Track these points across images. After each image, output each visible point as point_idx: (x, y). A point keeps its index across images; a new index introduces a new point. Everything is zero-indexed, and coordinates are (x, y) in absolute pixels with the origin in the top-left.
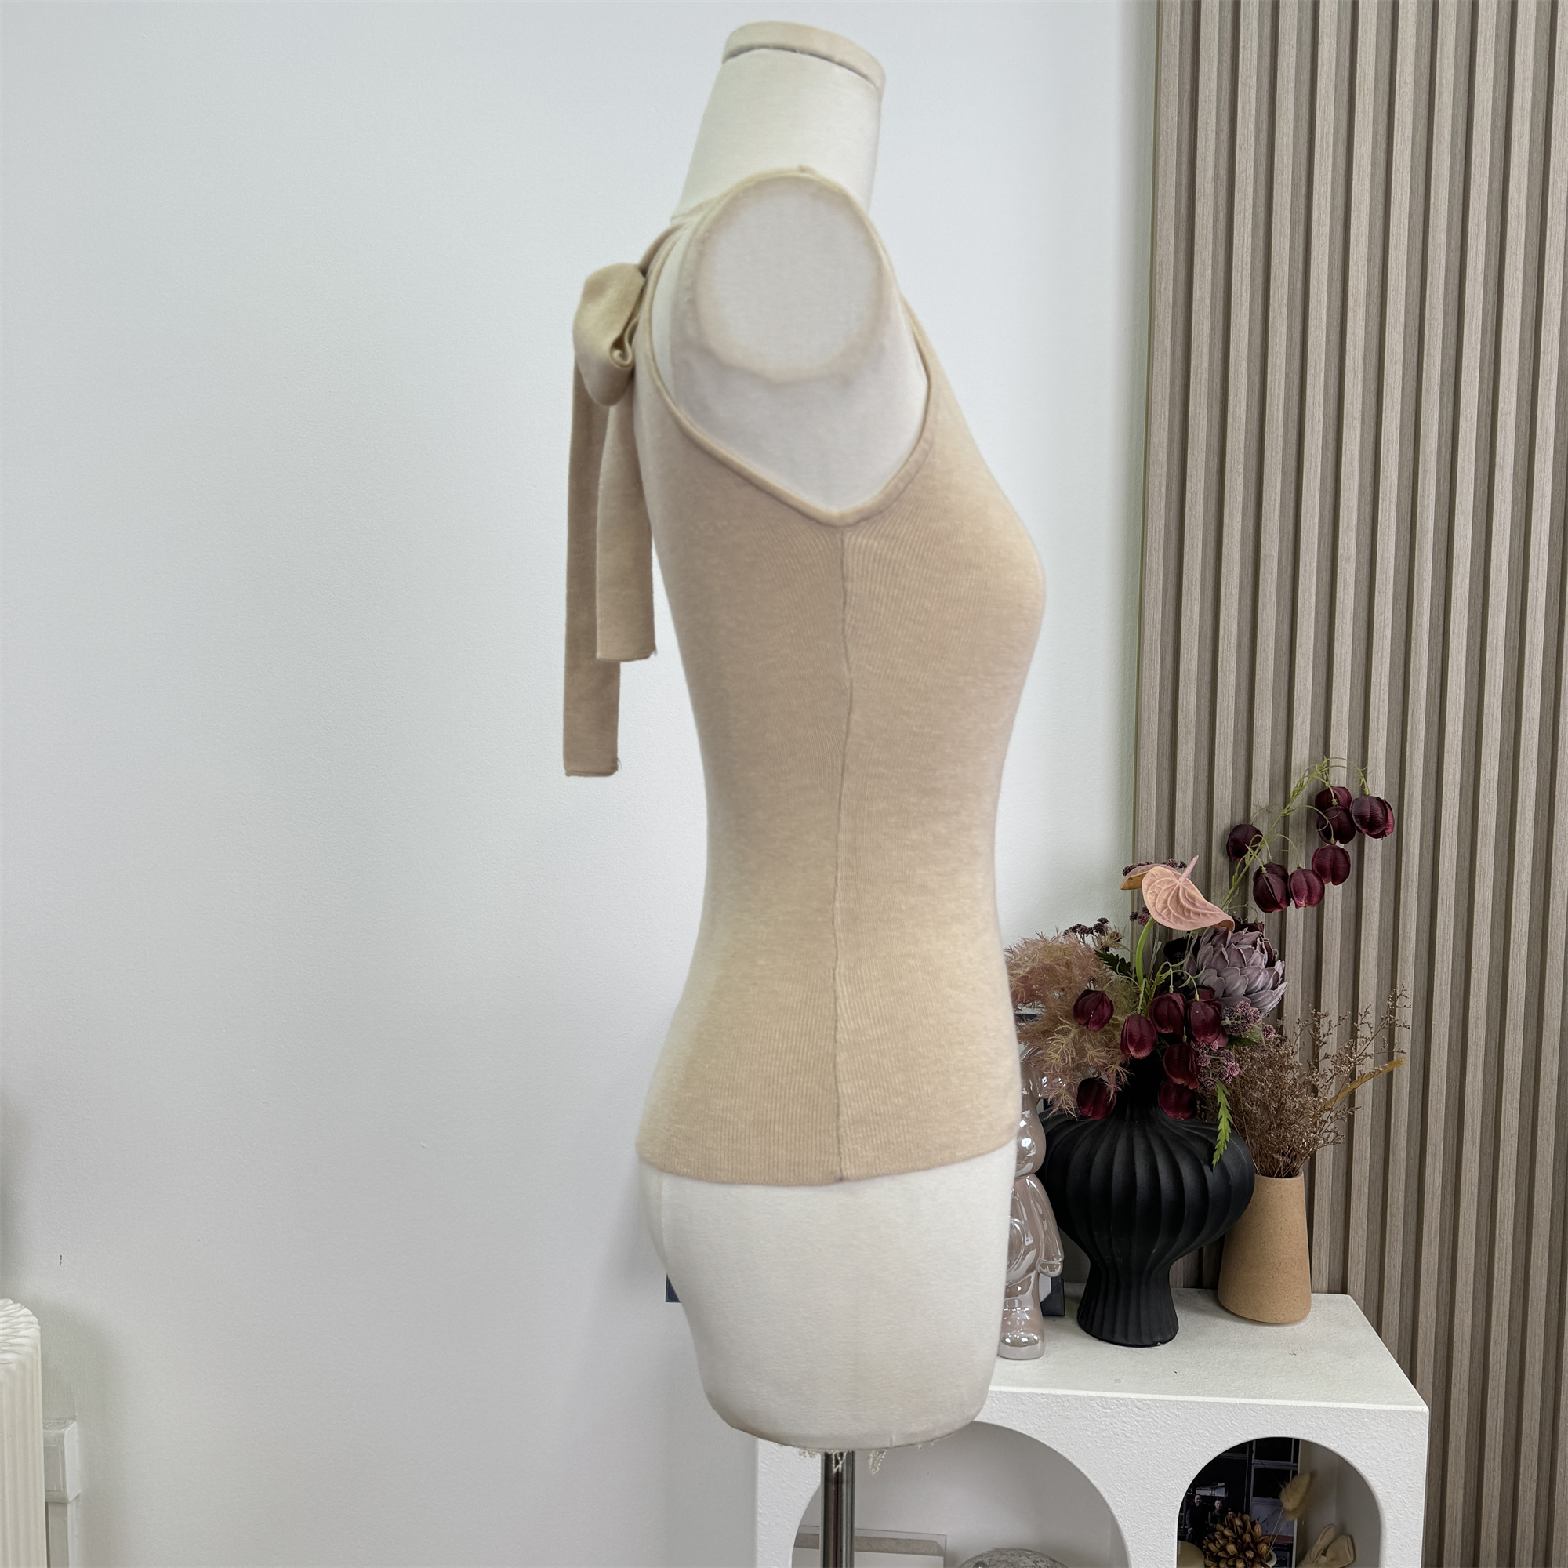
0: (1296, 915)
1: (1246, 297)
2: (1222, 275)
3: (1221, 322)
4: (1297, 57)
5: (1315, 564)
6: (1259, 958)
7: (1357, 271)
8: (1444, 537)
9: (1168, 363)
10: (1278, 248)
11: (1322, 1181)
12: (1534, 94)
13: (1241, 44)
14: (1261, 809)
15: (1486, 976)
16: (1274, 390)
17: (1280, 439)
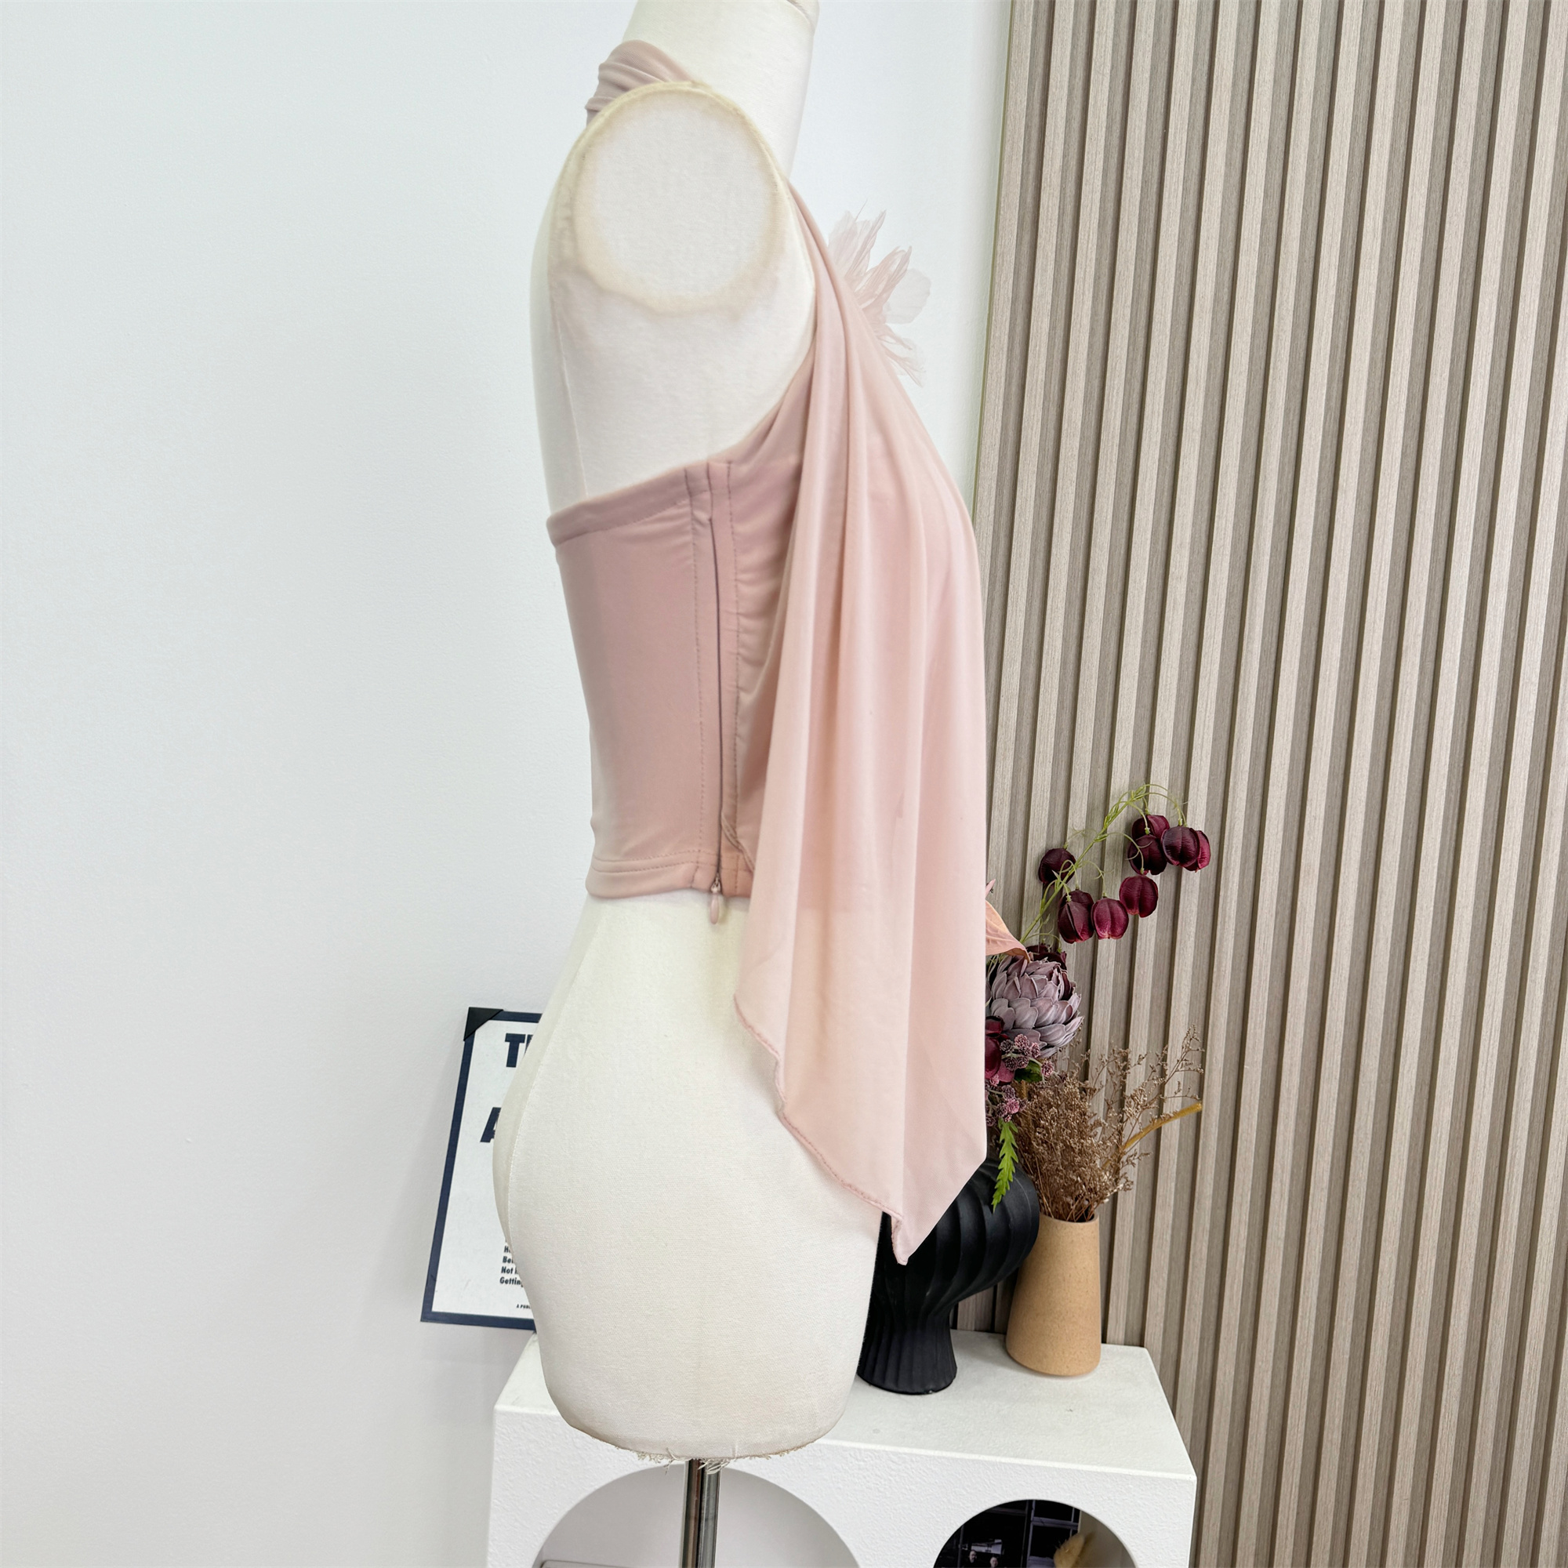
0: (1108, 945)
3: (1063, 321)
4: (1155, 46)
5: (1145, 581)
6: (1054, 991)
7: (1205, 276)
8: (1281, 561)
9: (1004, 361)
10: (1124, 245)
11: (1123, 1226)
12: (1397, 103)
13: (1096, 29)
14: (1075, 834)
15: (1302, 1021)
16: (1113, 396)
17: (1116, 449)
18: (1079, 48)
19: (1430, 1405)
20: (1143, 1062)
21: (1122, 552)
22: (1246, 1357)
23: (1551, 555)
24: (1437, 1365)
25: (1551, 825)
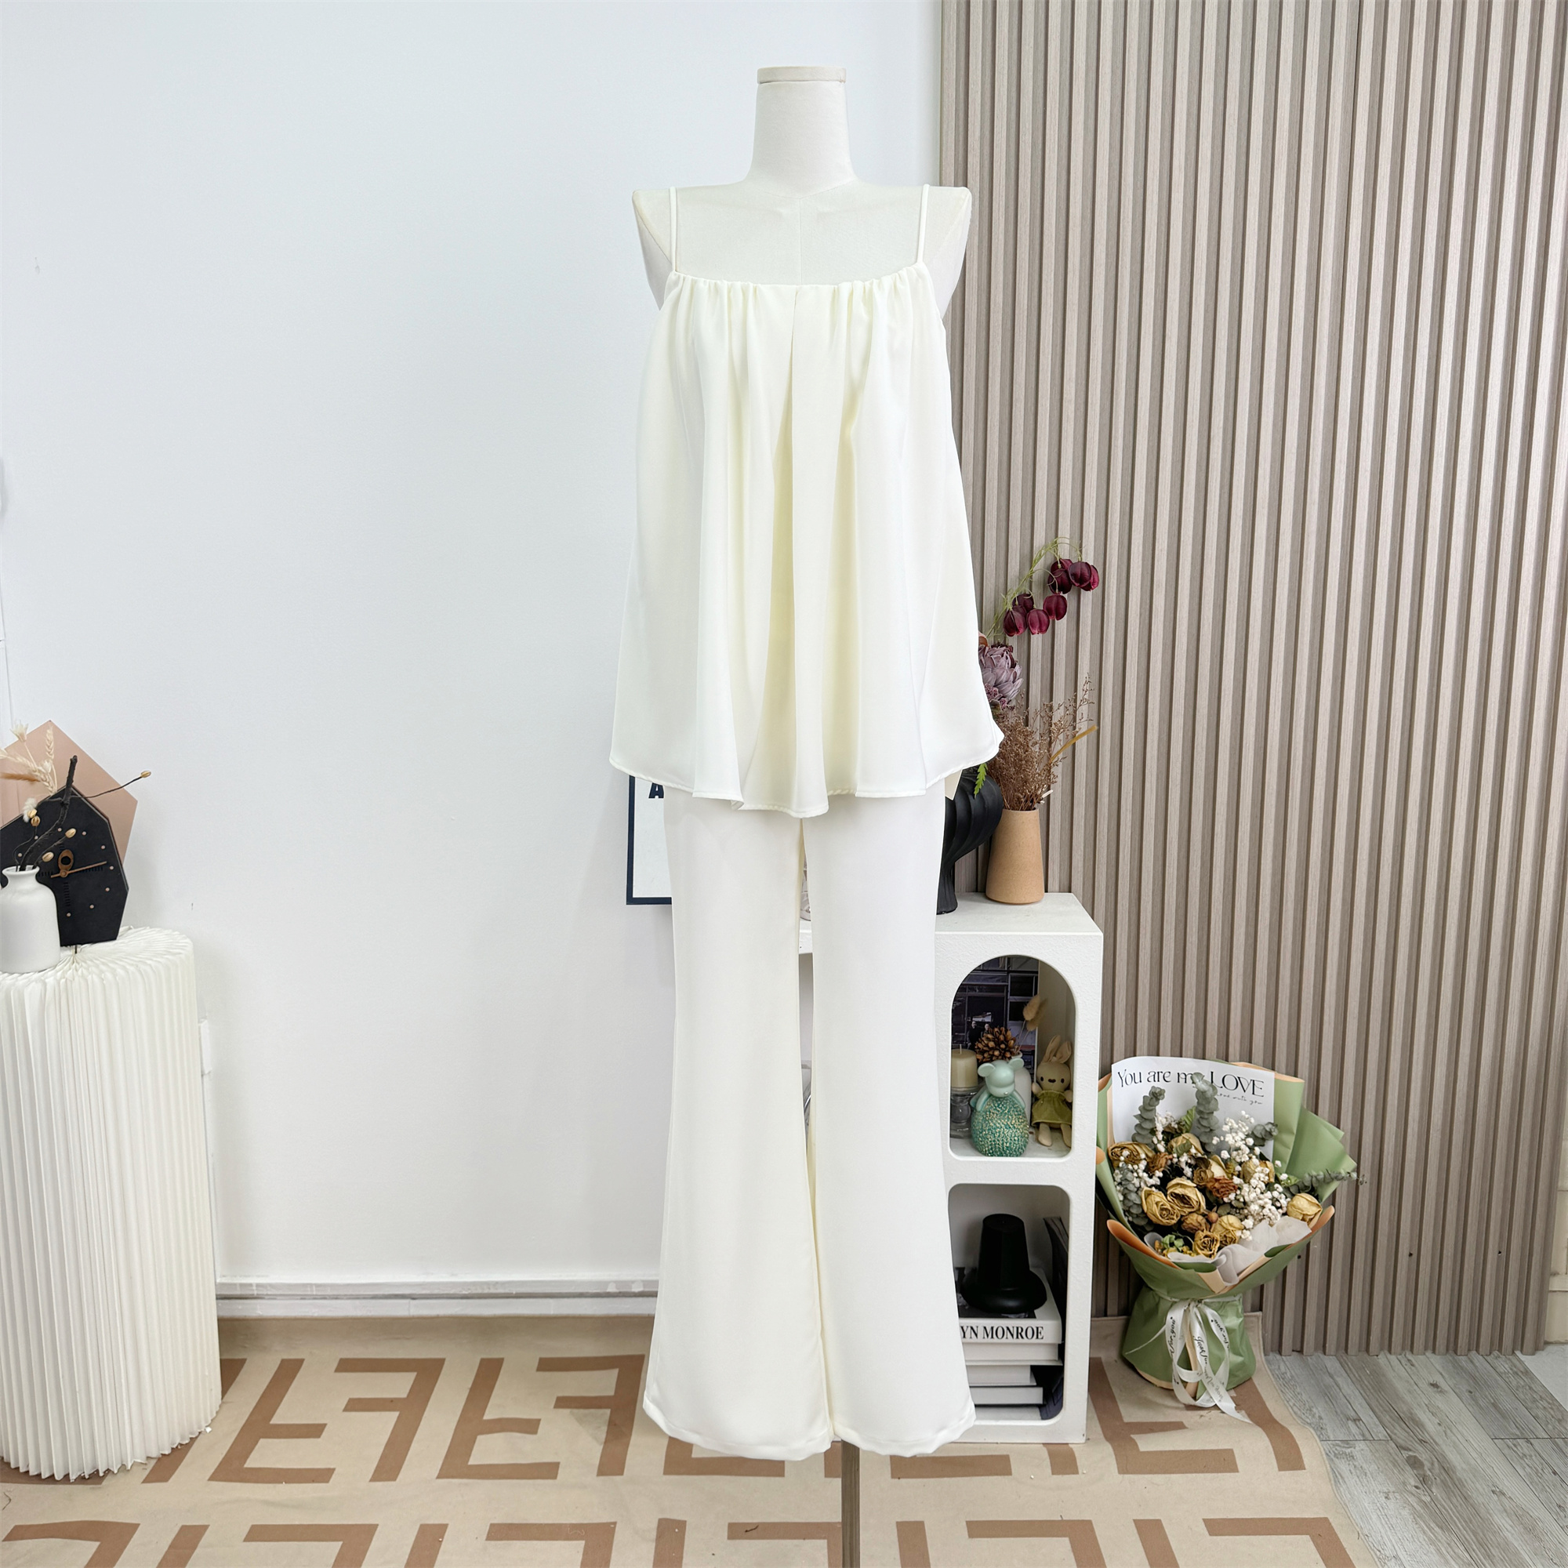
0: (1037, 639)
1: (1002, 220)
2: (987, 204)
3: (987, 237)
4: (1035, 52)
5: (1048, 405)
6: (1005, 663)
7: (1075, 202)
8: (1134, 386)
11: (1054, 819)
12: (1190, 82)
15: (1159, 680)
17: (1025, 319)
18: (987, 58)
19: (1252, 916)
20: (1062, 708)
21: (1033, 386)
22: (1135, 895)
23: (1300, 370)
24: (1255, 891)
25: (1308, 543)
